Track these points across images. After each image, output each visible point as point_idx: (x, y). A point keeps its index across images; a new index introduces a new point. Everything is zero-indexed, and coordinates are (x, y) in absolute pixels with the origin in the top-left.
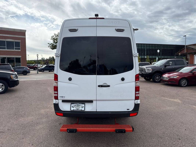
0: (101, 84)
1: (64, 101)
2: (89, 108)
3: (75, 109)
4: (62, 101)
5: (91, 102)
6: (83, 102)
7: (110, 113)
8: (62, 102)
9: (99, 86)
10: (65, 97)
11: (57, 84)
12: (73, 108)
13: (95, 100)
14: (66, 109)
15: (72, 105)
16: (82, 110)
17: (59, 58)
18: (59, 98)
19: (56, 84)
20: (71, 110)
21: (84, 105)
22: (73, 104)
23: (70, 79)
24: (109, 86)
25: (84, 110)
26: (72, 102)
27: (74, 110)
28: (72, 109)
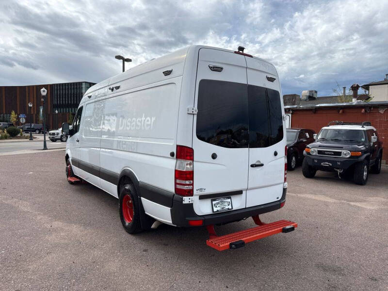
0: (254, 163)
1: (202, 197)
2: (237, 203)
3: (219, 209)
4: (198, 197)
5: (239, 192)
6: (228, 195)
7: (262, 207)
8: (200, 199)
9: (252, 166)
10: (205, 189)
11: (192, 166)
12: (216, 207)
13: (244, 190)
14: (205, 212)
15: (214, 202)
16: (228, 209)
17: (195, 117)
18: (195, 192)
19: (188, 166)
20: (214, 211)
21: (229, 200)
22: (215, 200)
23: (214, 156)
24: (262, 165)
25: (232, 208)
26: (213, 197)
27: (218, 211)
28: (215, 209)
